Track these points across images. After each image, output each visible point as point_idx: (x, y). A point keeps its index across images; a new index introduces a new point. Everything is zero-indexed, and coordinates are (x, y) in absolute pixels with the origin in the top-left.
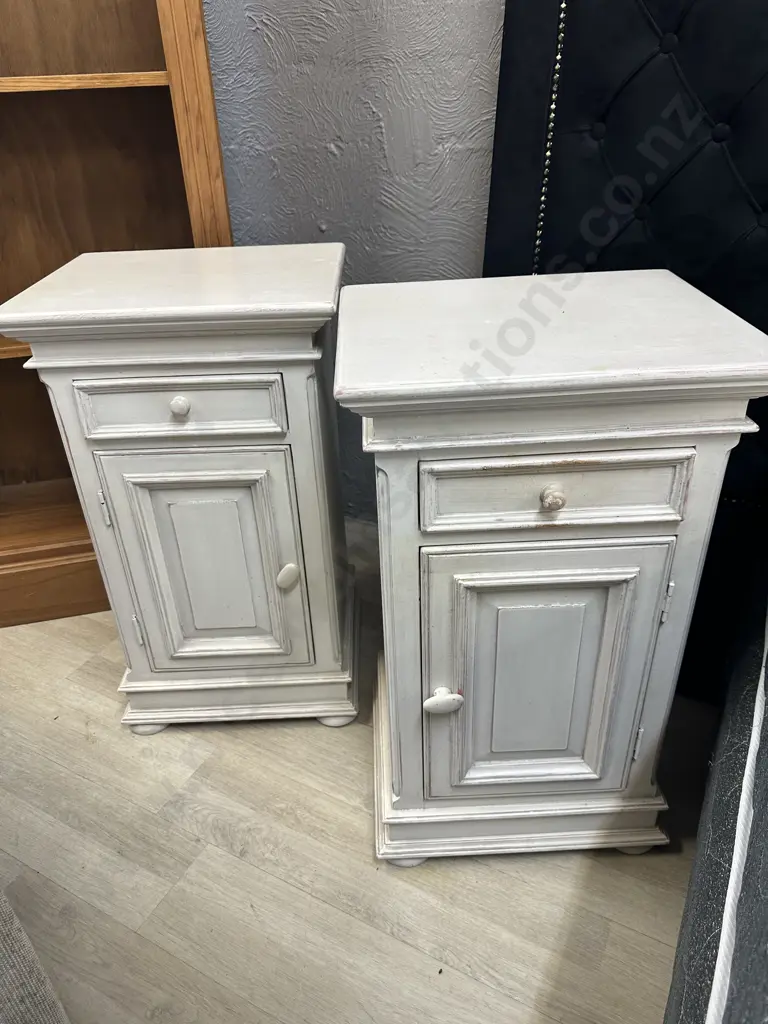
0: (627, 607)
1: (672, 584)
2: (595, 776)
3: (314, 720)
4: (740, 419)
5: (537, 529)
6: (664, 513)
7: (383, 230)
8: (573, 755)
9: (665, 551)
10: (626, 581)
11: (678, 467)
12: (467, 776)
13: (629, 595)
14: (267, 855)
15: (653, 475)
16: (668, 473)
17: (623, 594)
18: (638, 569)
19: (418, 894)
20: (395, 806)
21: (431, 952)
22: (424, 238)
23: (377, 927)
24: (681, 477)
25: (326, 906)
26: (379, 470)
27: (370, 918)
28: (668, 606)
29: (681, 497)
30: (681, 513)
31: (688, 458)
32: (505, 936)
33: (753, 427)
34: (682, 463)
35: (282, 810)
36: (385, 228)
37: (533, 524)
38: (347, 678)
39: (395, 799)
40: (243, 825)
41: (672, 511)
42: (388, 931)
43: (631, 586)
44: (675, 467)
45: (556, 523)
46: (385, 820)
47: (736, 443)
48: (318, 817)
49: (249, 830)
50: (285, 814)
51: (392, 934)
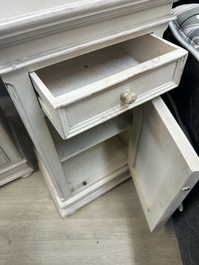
3: (20, 178)
6: (172, 85)
11: (179, 62)
14: (23, 235)
16: (174, 66)
19: (80, 221)
20: (63, 201)
21: (92, 238)
23: (72, 239)
25: (52, 241)
26: (7, 84)
27: (68, 237)
35: (21, 215)
38: (25, 161)
39: (62, 199)
40: (9, 228)
42: (76, 238)
46: (61, 208)
49: (12, 229)
50: (23, 217)
51: (78, 238)
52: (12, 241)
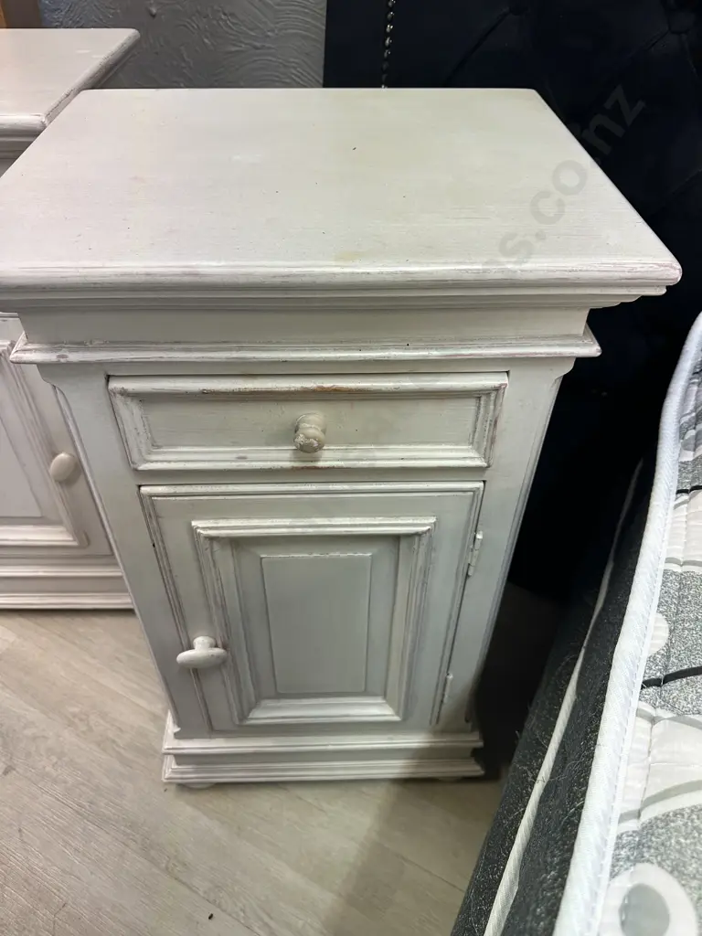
0: (420, 563)
1: (479, 536)
2: (396, 718)
4: (576, 336)
5: (294, 470)
6: (467, 456)
7: (223, 17)
8: (374, 695)
9: (469, 501)
10: (418, 534)
11: (483, 398)
12: (251, 716)
13: (422, 549)
14: (48, 769)
15: (449, 409)
16: (470, 405)
17: (416, 547)
18: (432, 520)
20: (177, 736)
21: (205, 892)
22: (272, 31)
23: (152, 861)
24: (486, 412)
28: (474, 560)
29: (487, 437)
30: (485, 457)
31: (497, 389)
32: (289, 876)
33: (592, 349)
34: (488, 395)
35: (74, 715)
36: (225, 14)
37: (287, 464)
39: (177, 729)
40: (28, 732)
41: (477, 455)
42: (163, 865)
43: (425, 540)
44: (479, 398)
45: (320, 464)
47: (568, 368)
48: (113, 725)
49: (34, 738)
50: (76, 721)
51: (167, 868)
52: (14, 769)
